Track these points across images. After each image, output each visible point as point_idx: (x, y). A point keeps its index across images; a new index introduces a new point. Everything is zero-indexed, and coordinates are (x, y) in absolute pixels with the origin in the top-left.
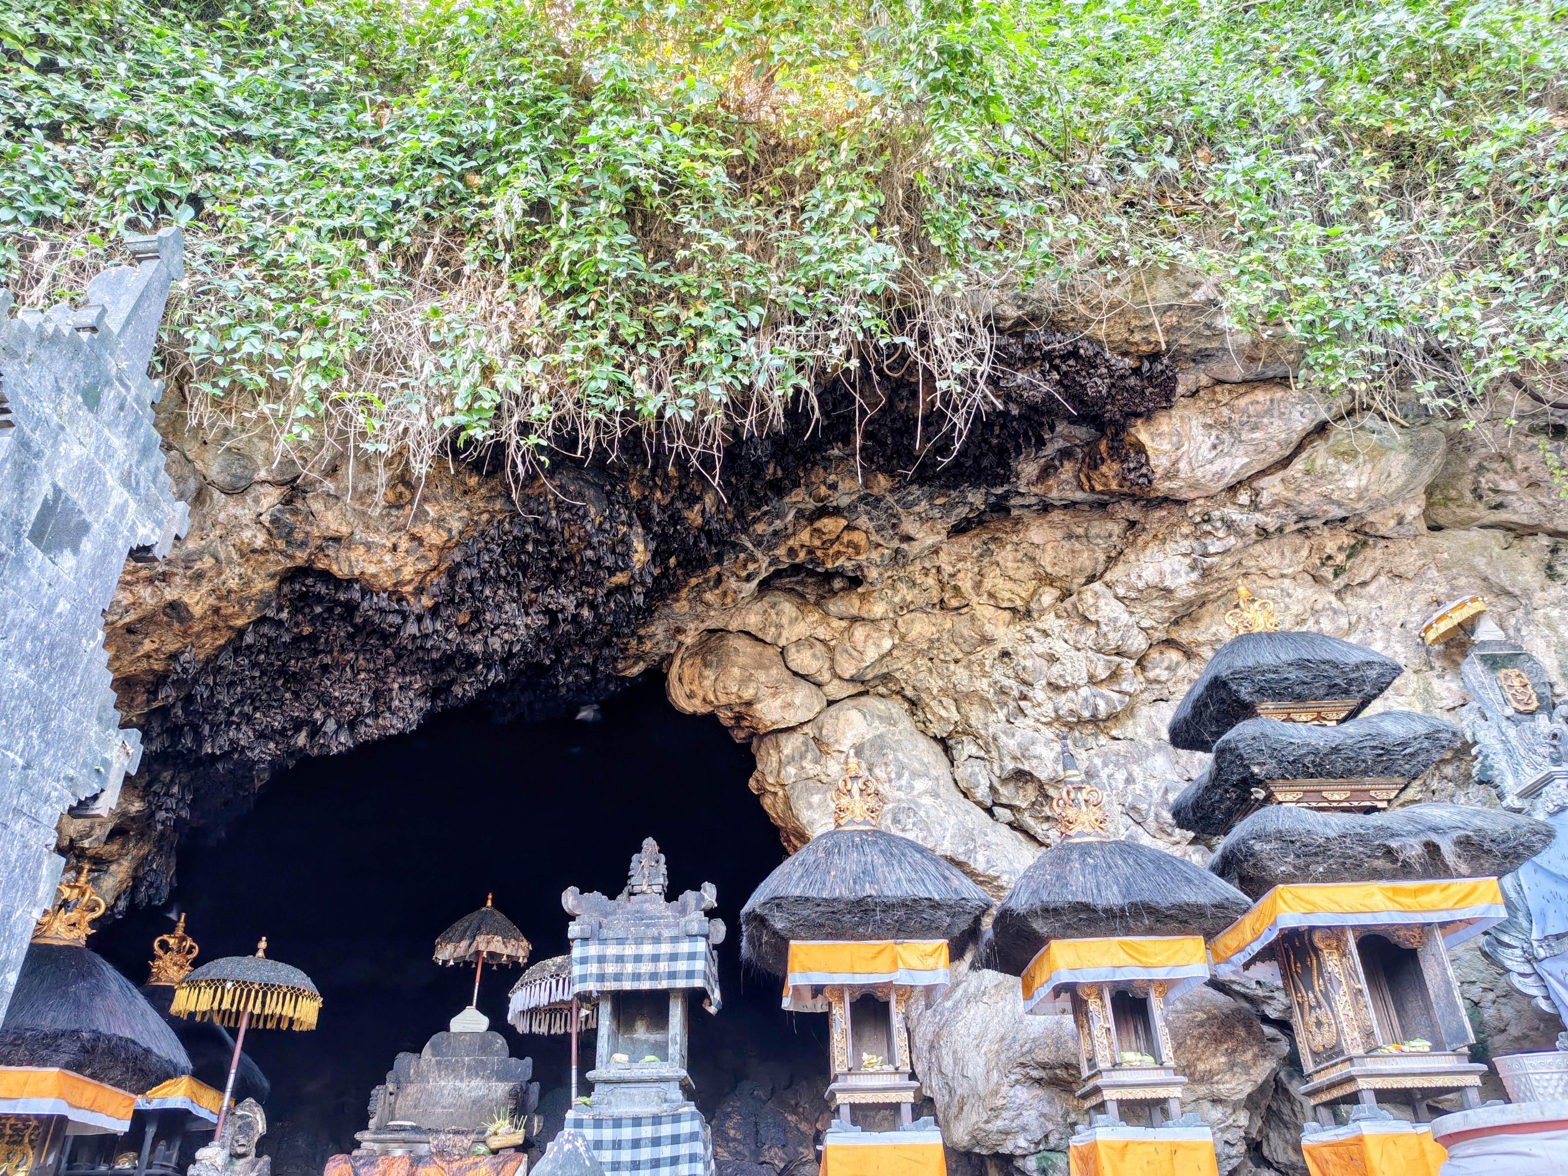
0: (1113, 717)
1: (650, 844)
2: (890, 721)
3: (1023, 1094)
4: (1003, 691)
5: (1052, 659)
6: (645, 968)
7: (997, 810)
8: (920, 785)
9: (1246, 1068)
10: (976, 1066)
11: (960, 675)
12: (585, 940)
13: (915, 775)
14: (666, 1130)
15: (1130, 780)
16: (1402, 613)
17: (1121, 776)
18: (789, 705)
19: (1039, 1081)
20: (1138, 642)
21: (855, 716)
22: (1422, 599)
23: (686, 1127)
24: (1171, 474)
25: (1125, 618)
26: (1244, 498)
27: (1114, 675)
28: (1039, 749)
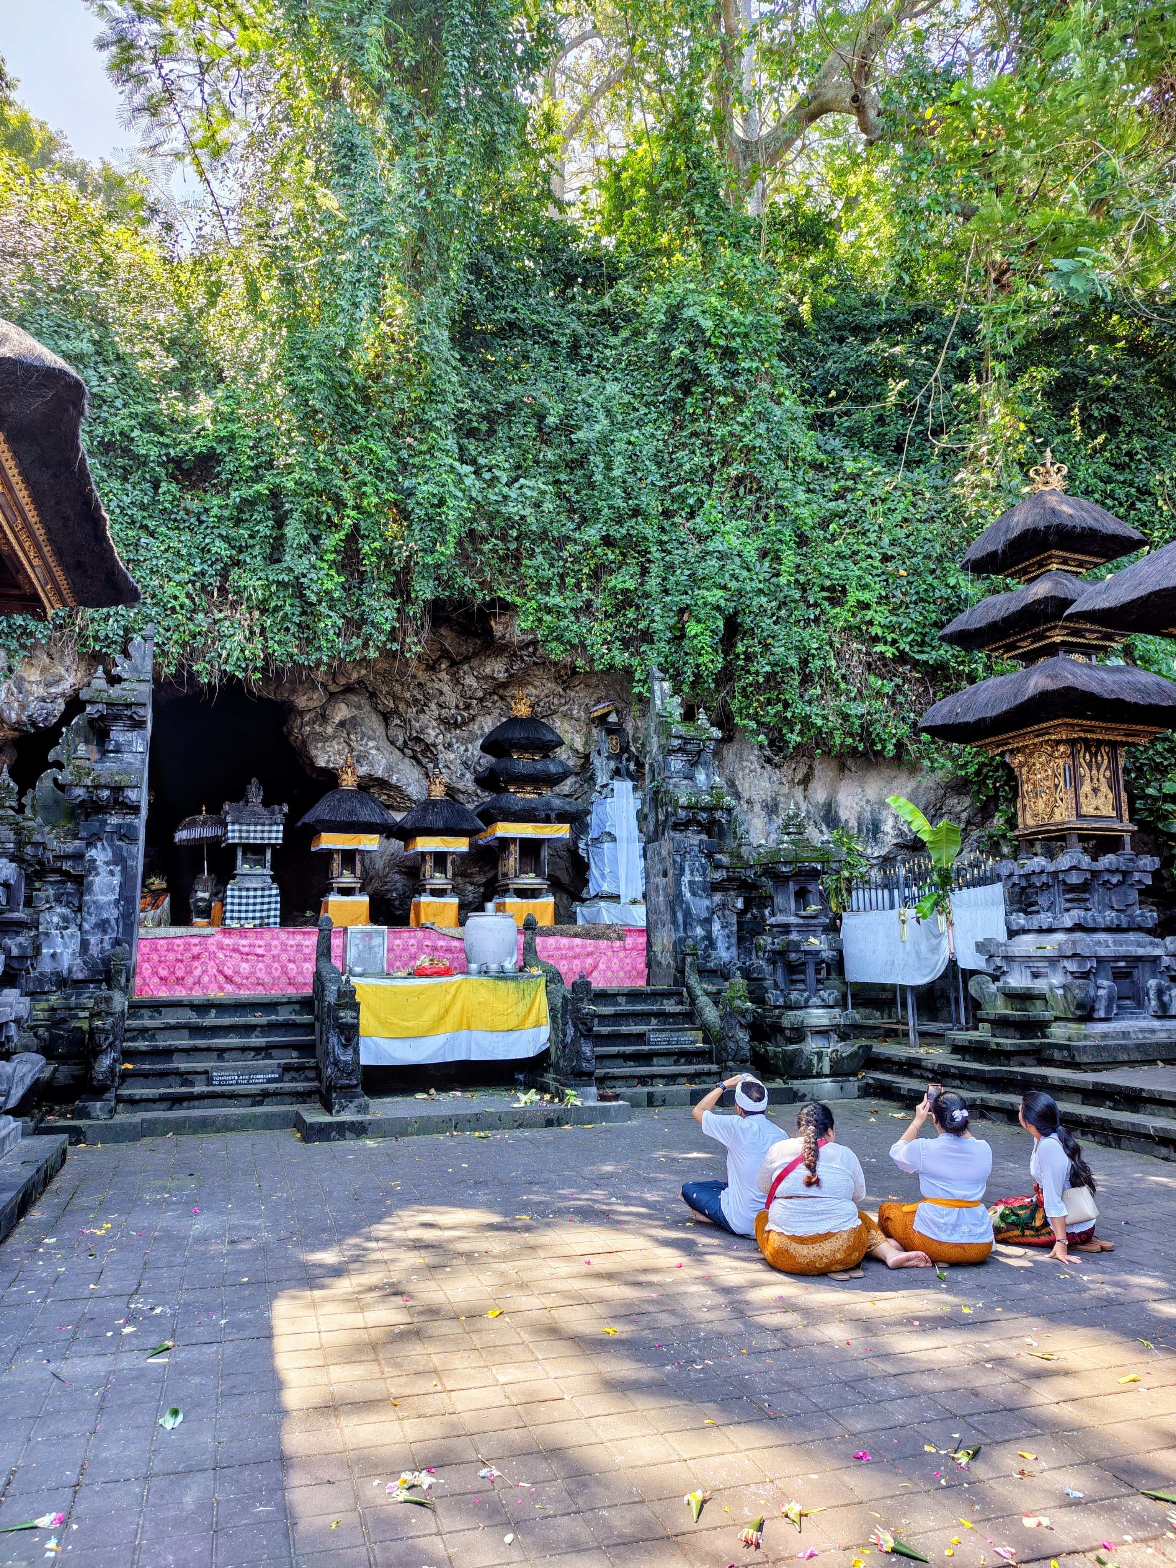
0: (465, 723)
1: (254, 780)
2: (359, 707)
3: (397, 877)
4: (416, 701)
5: (441, 693)
6: (258, 835)
7: (406, 751)
8: (371, 744)
9: (485, 873)
10: (380, 864)
11: (398, 687)
12: (233, 823)
13: (370, 739)
14: (267, 893)
15: (466, 750)
16: (587, 700)
17: (463, 748)
18: (310, 699)
19: (405, 873)
20: (480, 694)
21: (343, 706)
22: (595, 696)
23: (274, 892)
24: (503, 637)
25: (475, 685)
26: (531, 649)
27: (468, 707)
28: (430, 731)
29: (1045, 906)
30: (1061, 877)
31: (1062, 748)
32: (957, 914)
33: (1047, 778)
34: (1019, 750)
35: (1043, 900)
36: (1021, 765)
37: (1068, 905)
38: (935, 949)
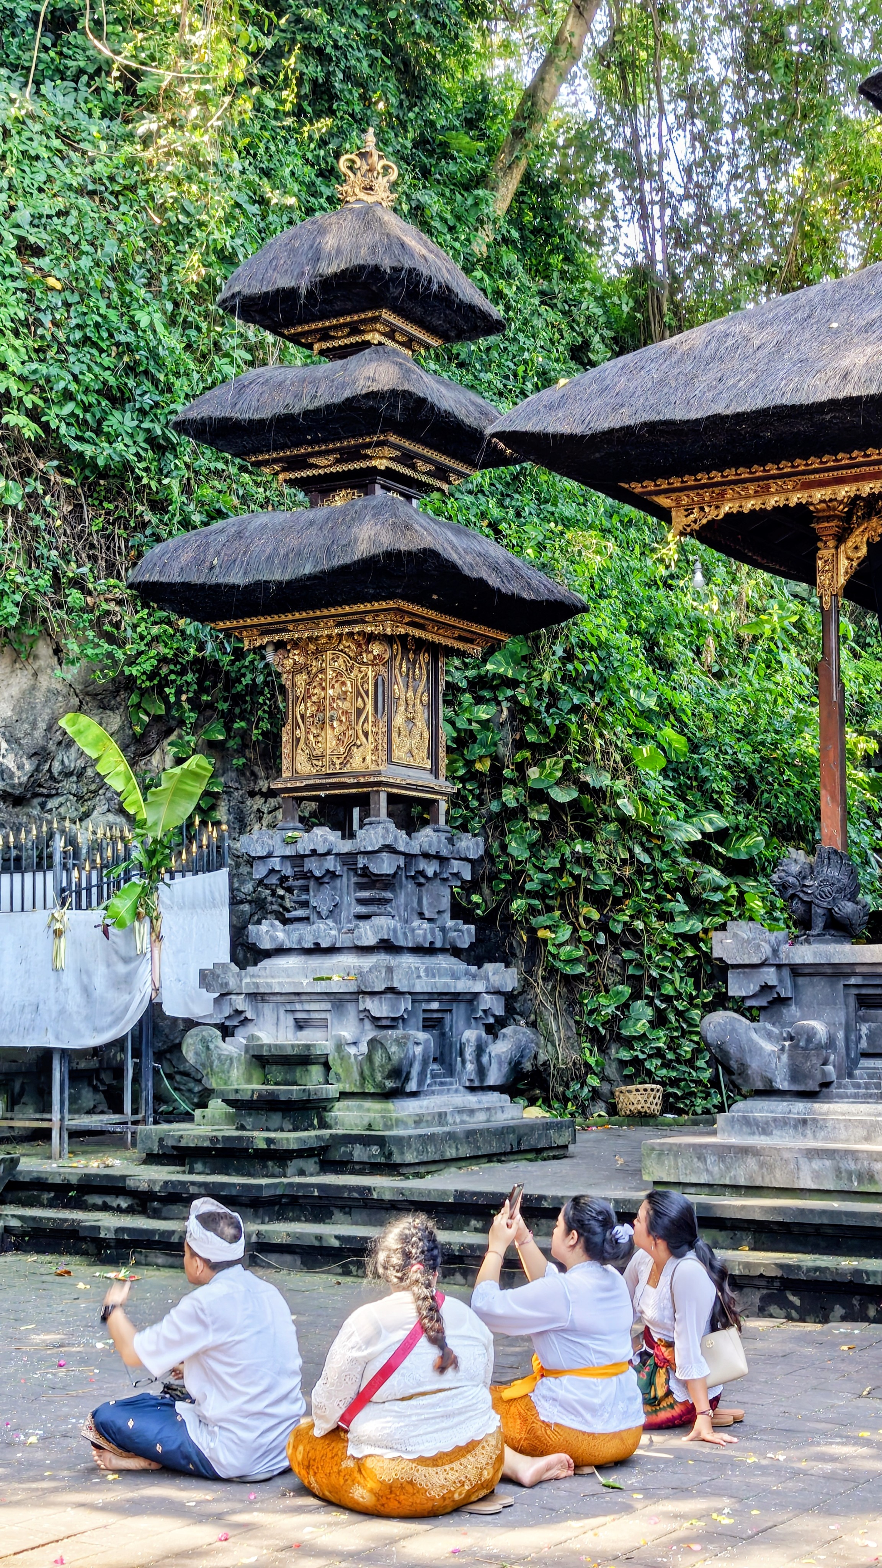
29: (324, 910)
30: (361, 862)
31: (376, 649)
32: (168, 923)
33: (343, 697)
34: (296, 644)
35: (320, 899)
36: (298, 669)
37: (362, 910)
38: (125, 982)
